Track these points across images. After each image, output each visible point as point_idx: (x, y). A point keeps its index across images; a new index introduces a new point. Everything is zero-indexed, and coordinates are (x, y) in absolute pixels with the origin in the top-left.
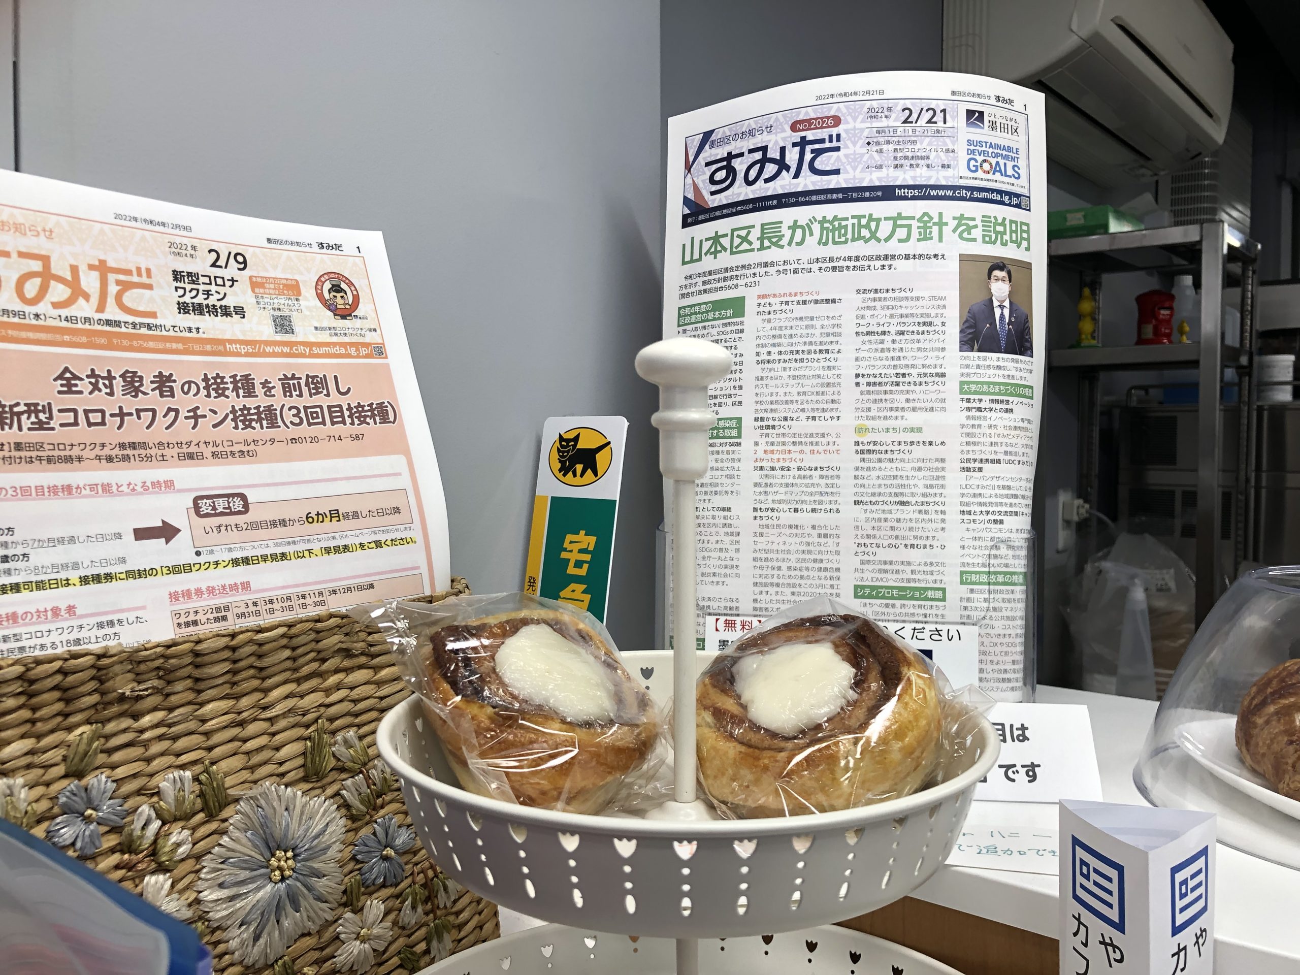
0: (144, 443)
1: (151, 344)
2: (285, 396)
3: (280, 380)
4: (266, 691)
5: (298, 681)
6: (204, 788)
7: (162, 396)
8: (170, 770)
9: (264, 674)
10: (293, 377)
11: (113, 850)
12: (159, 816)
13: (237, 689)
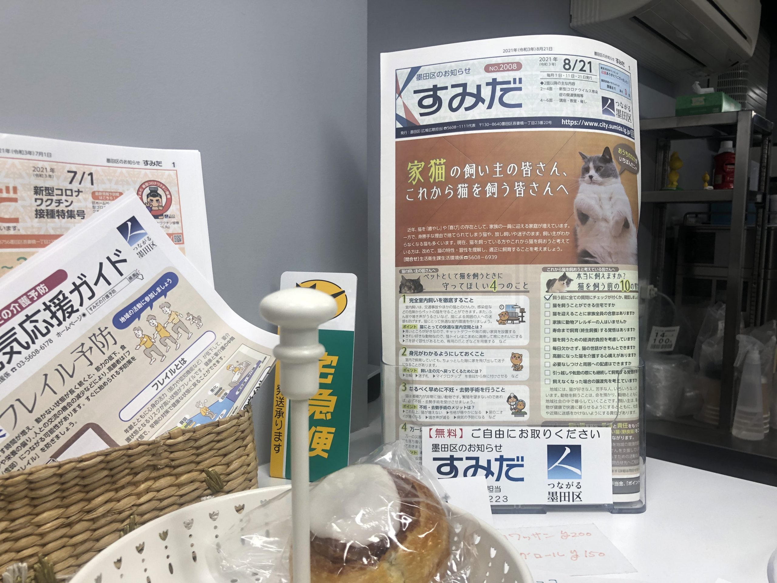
4: (90, 500)
5: (117, 490)
6: (37, 574)
8: (11, 563)
9: (87, 489)
13: (66, 501)
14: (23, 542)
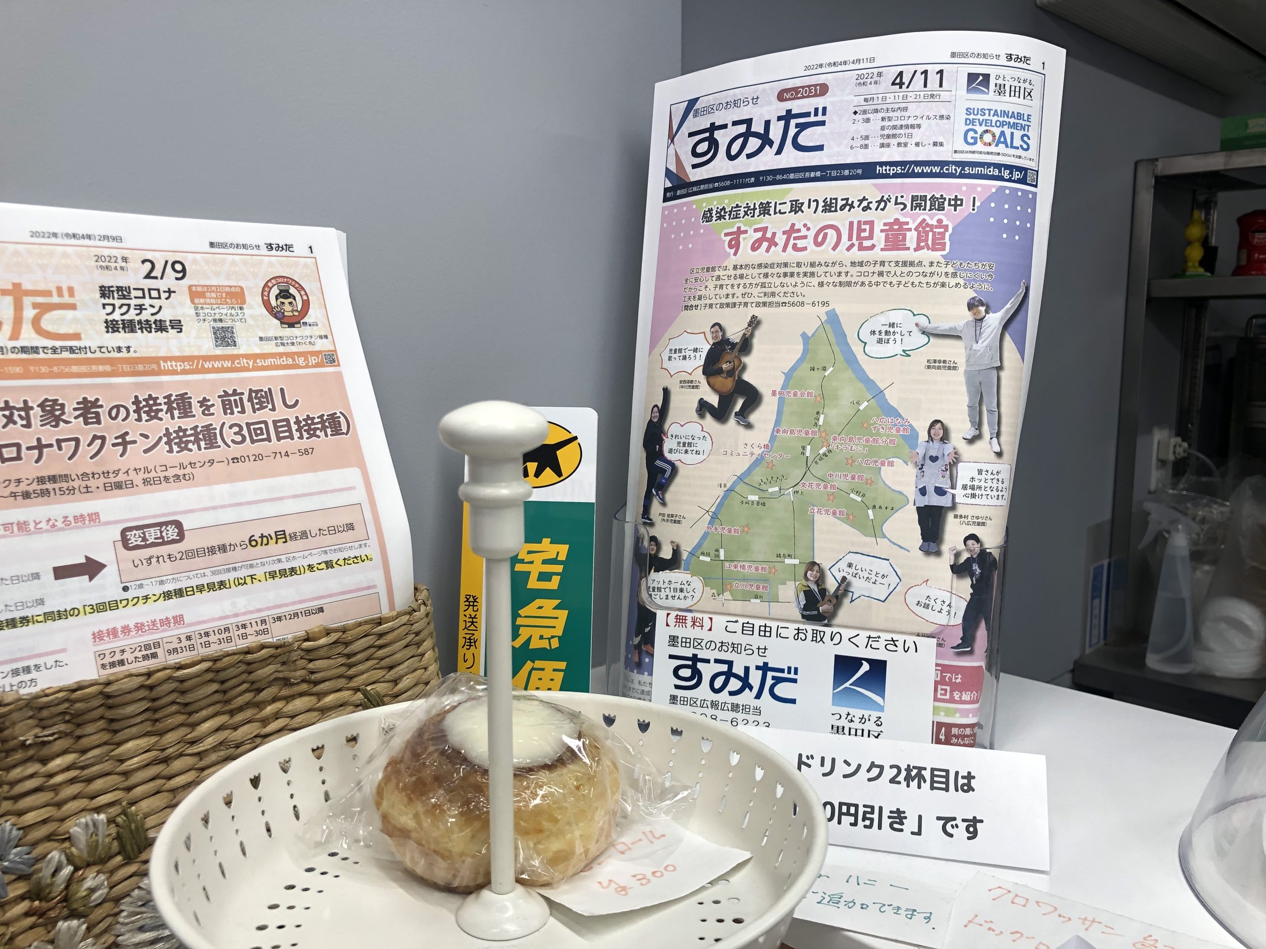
0: (66, 476)
1: (75, 369)
2: (225, 413)
3: (219, 397)
4: (194, 725)
5: (231, 713)
6: (121, 830)
7: (86, 423)
8: (83, 814)
9: (190, 708)
10: (235, 393)
11: (22, 898)
12: (70, 861)
13: (159, 726)
14: (99, 784)
